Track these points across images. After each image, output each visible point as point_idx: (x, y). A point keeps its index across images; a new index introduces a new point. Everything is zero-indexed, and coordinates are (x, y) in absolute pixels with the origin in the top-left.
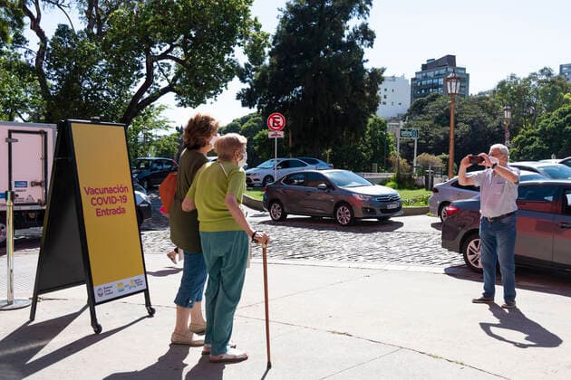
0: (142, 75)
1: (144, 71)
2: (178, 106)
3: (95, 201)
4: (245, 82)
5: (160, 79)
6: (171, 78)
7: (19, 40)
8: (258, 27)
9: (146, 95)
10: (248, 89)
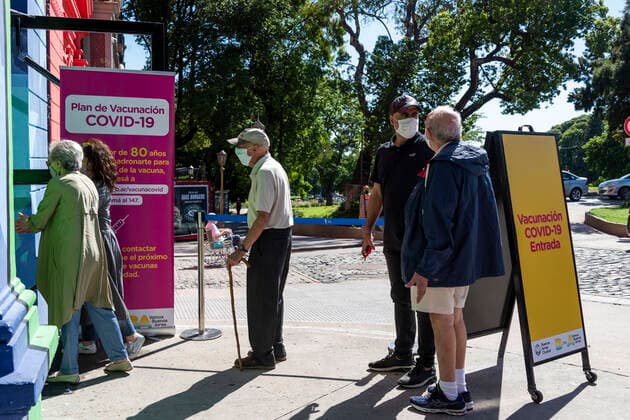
0: (465, 82)
1: (467, 77)
2: (504, 113)
3: (529, 232)
4: (579, 80)
5: (484, 84)
6: (495, 82)
7: (343, 58)
8: (603, 12)
9: (469, 103)
10: (583, 88)
